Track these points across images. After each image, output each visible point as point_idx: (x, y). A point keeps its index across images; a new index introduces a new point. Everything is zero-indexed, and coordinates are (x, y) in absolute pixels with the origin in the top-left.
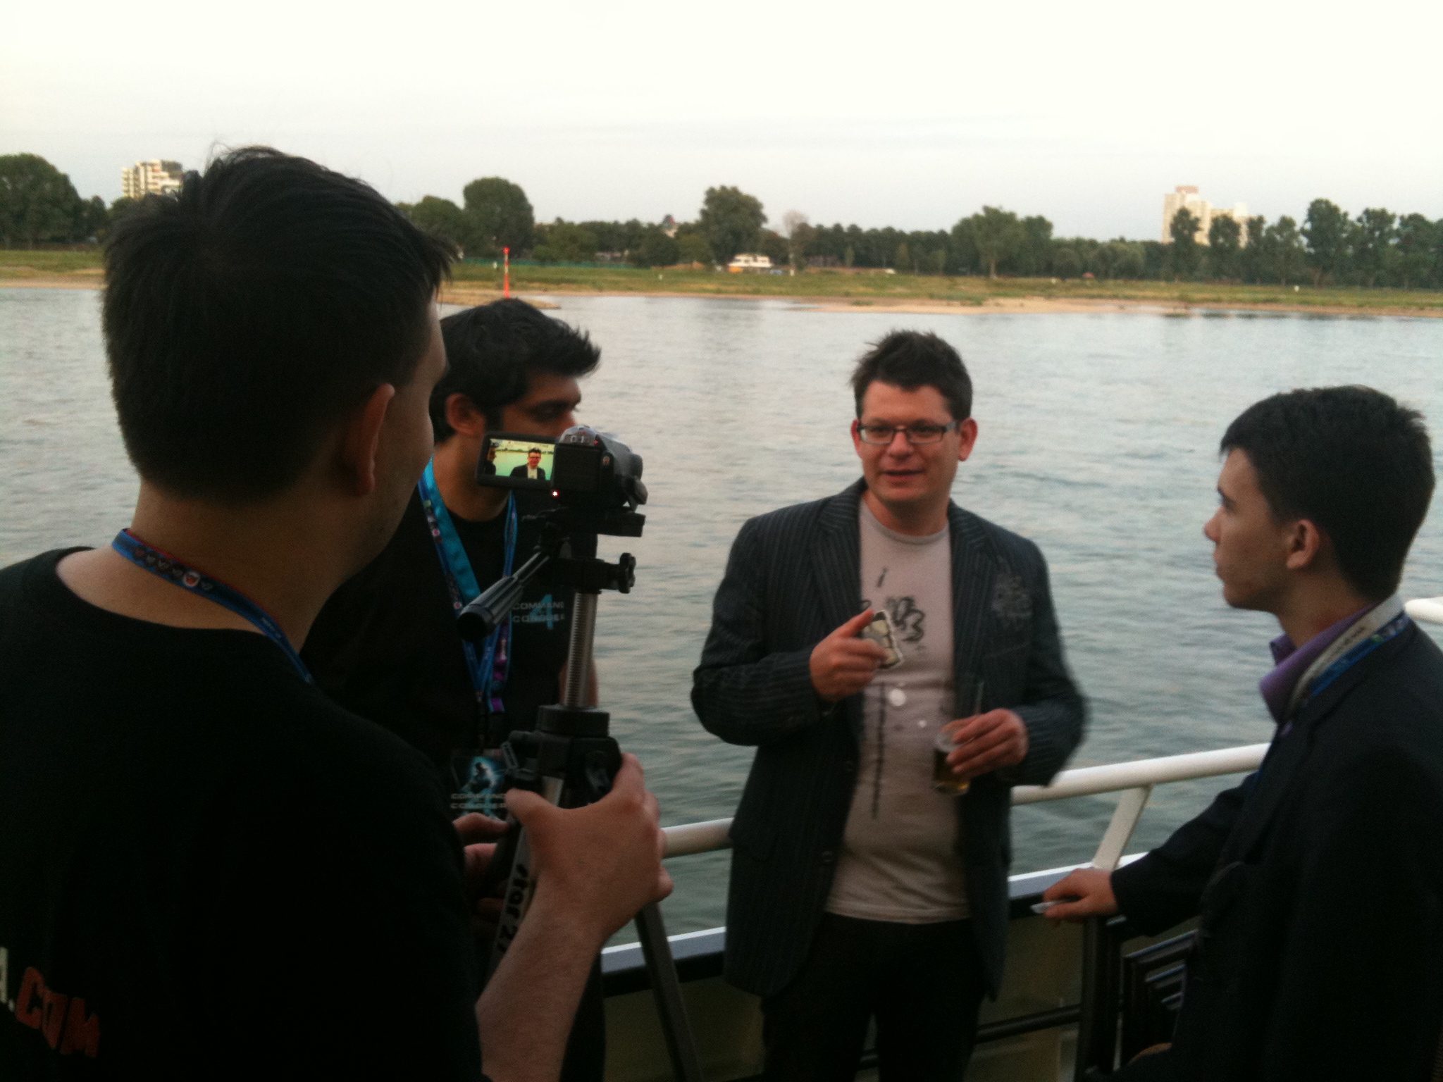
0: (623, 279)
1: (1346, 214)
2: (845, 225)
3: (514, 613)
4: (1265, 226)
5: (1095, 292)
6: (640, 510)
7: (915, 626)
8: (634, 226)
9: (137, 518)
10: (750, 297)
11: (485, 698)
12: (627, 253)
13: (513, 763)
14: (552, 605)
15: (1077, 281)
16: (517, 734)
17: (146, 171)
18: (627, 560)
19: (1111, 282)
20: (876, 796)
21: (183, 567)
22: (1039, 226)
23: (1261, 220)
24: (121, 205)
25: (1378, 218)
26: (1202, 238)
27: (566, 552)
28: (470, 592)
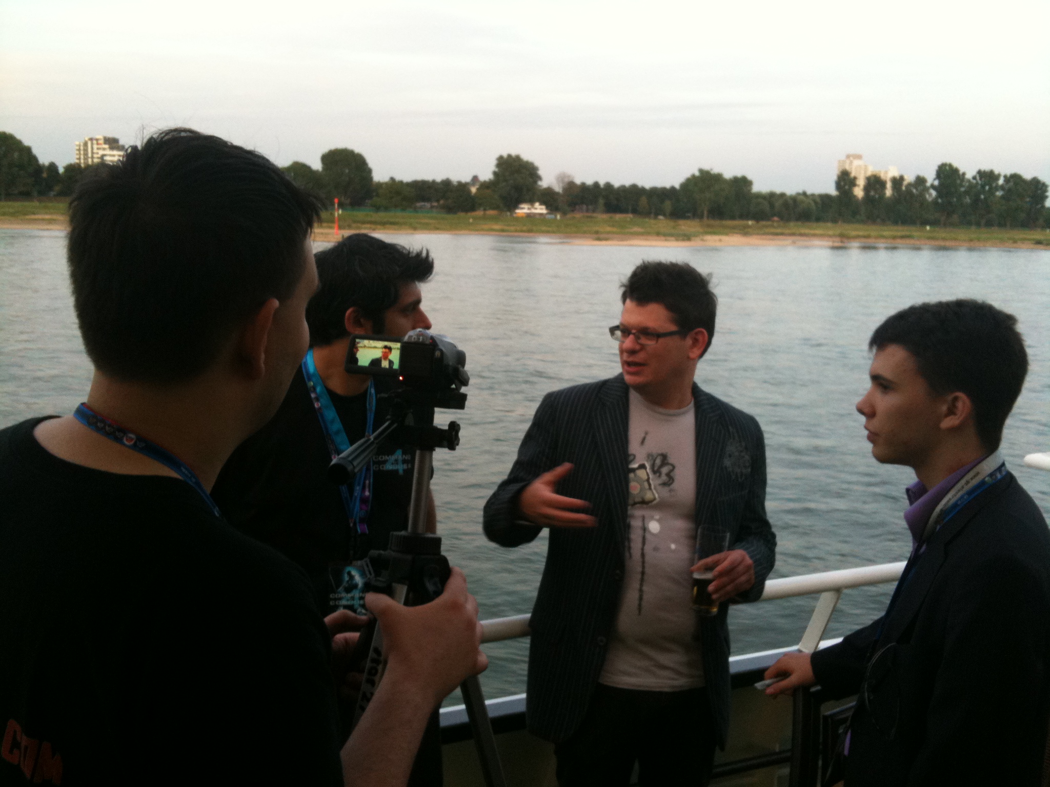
0: (431, 221)
1: (964, 174)
2: (602, 183)
3: (374, 463)
4: (905, 183)
5: (779, 231)
6: (463, 390)
7: (668, 475)
8: (447, 183)
9: (91, 396)
10: (526, 234)
11: (355, 524)
12: (442, 202)
13: (370, 574)
14: (402, 456)
15: (769, 223)
16: (374, 553)
17: (92, 144)
18: (454, 427)
19: (792, 224)
20: (641, 598)
21: (124, 431)
22: (742, 183)
23: (902, 178)
24: (71, 169)
25: (988, 177)
26: (859, 192)
27: (410, 420)
28: (342, 447)
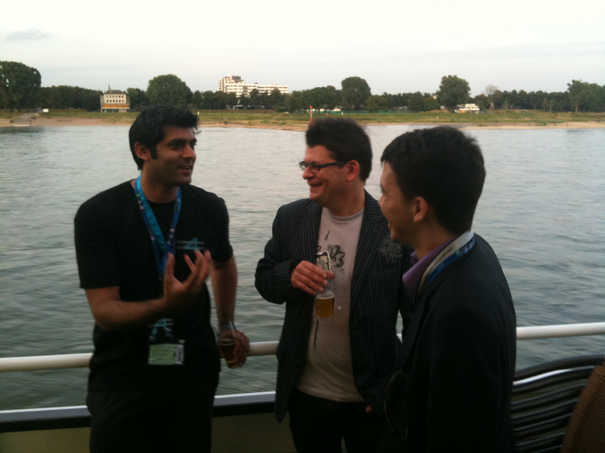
2: (518, 90)
3: (178, 244)
7: (341, 260)
14: (198, 243)
17: (226, 80)
20: (315, 339)
28: (157, 233)
